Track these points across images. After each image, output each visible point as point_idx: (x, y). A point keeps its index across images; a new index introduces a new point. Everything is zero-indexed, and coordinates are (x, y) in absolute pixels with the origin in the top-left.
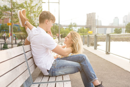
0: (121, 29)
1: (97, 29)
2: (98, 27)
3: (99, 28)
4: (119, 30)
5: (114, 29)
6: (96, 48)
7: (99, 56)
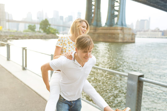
0: (35, 26)
1: (7, 23)
2: (8, 21)
3: (10, 23)
4: (33, 26)
5: (27, 25)
6: (9, 59)
7: (14, 76)
